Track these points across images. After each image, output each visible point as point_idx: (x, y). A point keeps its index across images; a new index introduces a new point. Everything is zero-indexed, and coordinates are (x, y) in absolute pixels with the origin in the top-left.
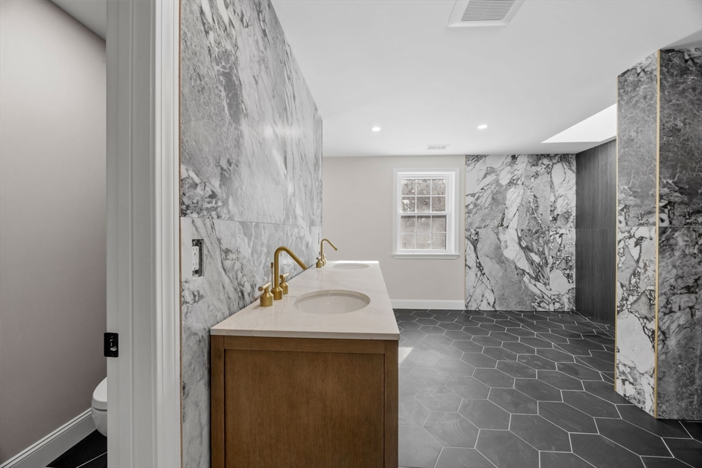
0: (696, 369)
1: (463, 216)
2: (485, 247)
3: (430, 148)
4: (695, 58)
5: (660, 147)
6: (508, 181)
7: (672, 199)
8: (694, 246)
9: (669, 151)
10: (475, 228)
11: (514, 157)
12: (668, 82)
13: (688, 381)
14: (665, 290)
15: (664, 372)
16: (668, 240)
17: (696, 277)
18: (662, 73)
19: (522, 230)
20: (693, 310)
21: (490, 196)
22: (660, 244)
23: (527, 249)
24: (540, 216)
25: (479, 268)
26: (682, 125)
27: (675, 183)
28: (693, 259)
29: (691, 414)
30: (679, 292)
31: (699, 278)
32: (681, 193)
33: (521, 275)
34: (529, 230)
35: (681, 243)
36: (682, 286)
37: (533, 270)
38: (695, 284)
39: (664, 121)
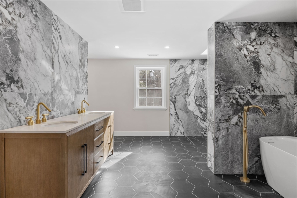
0: (229, 153)
1: (169, 89)
2: (179, 105)
3: (149, 56)
4: (228, 26)
5: (215, 62)
6: (190, 72)
7: (220, 83)
8: (228, 103)
9: (218, 64)
10: (174, 95)
11: (193, 61)
12: (218, 35)
13: (226, 158)
14: (217, 121)
15: (217, 155)
16: (218, 100)
17: (229, 115)
18: (215, 32)
19: (197, 96)
20: (228, 129)
21: (182, 80)
22: (215, 102)
23: (199, 106)
24: (205, 89)
25: (176, 115)
26: (223, 53)
27: (221, 77)
28: (228, 108)
29: (227, 172)
30: (222, 122)
31: (230, 116)
32: (223, 81)
33: (197, 118)
34: (200, 96)
35: (223, 102)
36: (224, 119)
37: (202, 116)
38: (229, 118)
39: (216, 51)
